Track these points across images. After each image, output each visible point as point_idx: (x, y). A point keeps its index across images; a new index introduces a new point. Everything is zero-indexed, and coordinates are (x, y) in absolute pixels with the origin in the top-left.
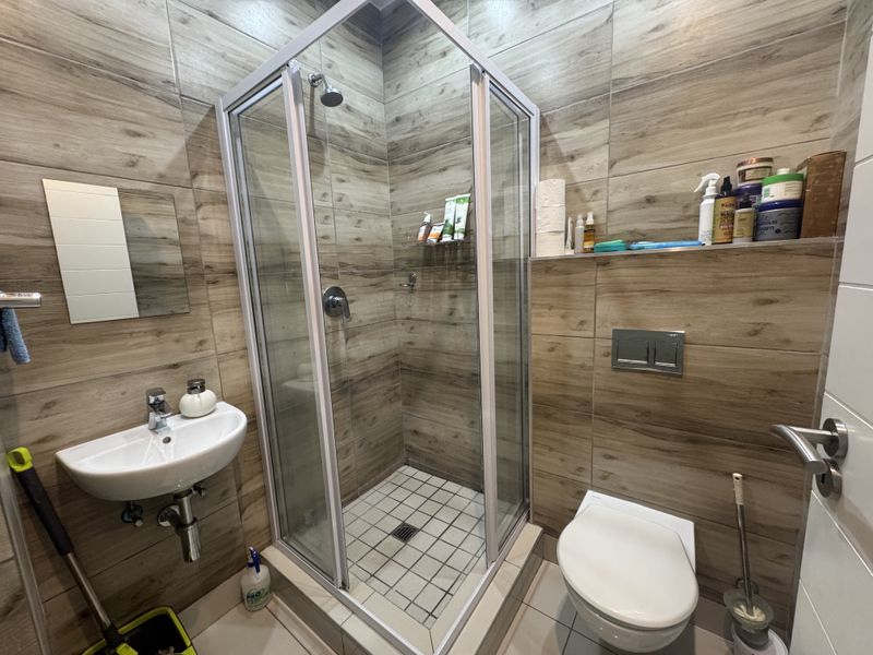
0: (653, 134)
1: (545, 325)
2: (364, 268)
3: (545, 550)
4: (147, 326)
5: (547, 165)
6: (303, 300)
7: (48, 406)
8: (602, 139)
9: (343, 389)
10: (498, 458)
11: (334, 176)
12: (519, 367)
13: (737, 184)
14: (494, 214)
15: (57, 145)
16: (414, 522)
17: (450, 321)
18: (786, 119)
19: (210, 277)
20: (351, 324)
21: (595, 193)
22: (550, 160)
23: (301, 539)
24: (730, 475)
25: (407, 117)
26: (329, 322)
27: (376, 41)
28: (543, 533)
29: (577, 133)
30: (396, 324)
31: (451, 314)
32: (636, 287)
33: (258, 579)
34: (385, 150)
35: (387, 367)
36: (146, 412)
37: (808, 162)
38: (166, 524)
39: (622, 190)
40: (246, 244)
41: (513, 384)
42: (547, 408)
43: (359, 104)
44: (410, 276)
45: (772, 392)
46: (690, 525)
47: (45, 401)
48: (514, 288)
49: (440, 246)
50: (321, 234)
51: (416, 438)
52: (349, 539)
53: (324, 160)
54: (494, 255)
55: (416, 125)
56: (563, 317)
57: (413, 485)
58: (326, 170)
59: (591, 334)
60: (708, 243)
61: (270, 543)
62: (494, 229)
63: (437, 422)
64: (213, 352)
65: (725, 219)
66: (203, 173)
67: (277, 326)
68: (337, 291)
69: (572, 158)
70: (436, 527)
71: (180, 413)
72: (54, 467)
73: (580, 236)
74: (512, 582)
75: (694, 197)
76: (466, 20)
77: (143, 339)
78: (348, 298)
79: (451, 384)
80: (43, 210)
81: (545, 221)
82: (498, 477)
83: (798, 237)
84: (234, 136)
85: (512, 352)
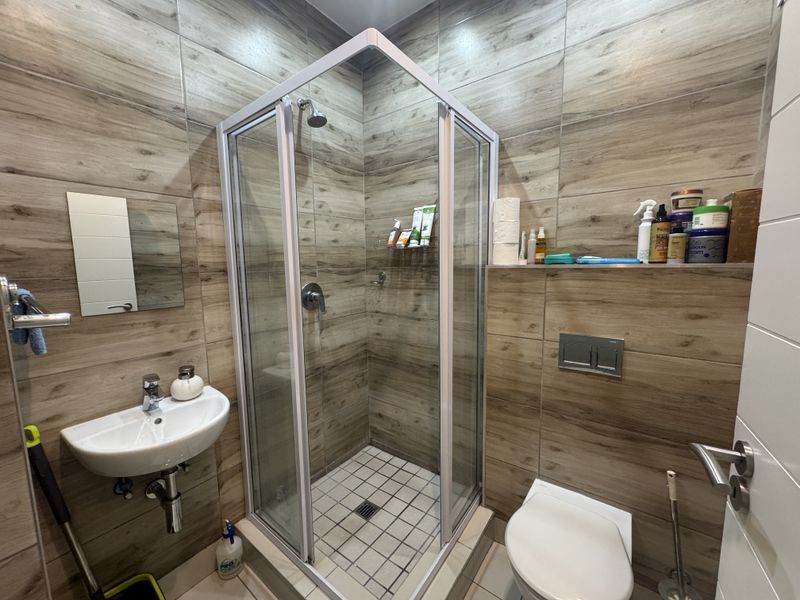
0: (598, 163)
1: (499, 327)
2: (339, 266)
3: (495, 533)
4: (147, 318)
5: (504, 183)
6: (284, 295)
7: (57, 389)
8: (553, 165)
9: (316, 374)
10: (454, 444)
11: (316, 186)
12: (475, 361)
13: (671, 210)
14: (455, 224)
15: (81, 163)
16: (375, 500)
17: (414, 316)
18: (715, 156)
19: (203, 275)
20: (326, 317)
21: (547, 211)
22: (507, 179)
23: (271, 513)
24: (664, 472)
25: (382, 135)
26: (306, 315)
27: (358, 70)
28: (493, 517)
29: (531, 158)
30: (366, 316)
31: (416, 310)
32: (581, 297)
33: (232, 549)
34: (362, 163)
35: (357, 355)
36: (141, 395)
37: (732, 197)
38: (152, 496)
39: (570, 209)
40: (237, 246)
41: (470, 376)
42: (500, 401)
43: (341, 124)
44: (380, 274)
45: (702, 398)
46: (627, 517)
47: (55, 384)
48: (473, 290)
49: (407, 250)
50: (302, 237)
51: (380, 420)
52: (316, 515)
53: (308, 172)
54: (455, 260)
55: (390, 142)
56: (516, 320)
57: (376, 464)
58: (309, 181)
59: (541, 337)
60: (646, 261)
61: (244, 515)
62: (456, 236)
63: (400, 407)
64: (203, 341)
65: (660, 241)
66: (203, 185)
67: (260, 319)
68: (315, 287)
69: (526, 179)
70: (396, 506)
71: (170, 395)
72: (58, 443)
73: (532, 248)
74: (464, 563)
75: (634, 219)
76: (437, 56)
77: (142, 330)
78: (324, 293)
79: (414, 373)
80: (64, 218)
81: (502, 233)
82: (454, 460)
83: (724, 262)
84: (232, 153)
85: (470, 347)
